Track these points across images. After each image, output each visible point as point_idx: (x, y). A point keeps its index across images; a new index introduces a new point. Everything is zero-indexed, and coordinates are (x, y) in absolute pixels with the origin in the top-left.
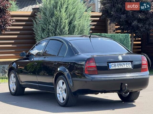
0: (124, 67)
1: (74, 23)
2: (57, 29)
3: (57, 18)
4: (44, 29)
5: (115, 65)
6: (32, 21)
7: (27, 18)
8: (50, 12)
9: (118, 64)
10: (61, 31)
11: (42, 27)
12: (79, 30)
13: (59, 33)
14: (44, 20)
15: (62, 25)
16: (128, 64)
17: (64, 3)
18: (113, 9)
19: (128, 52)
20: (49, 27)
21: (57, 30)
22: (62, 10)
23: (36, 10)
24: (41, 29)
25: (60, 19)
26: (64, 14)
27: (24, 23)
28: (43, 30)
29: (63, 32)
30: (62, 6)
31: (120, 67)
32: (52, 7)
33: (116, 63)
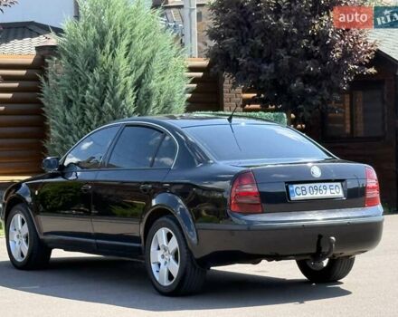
1: (150, 85)
2: (106, 100)
3: (104, 73)
4: (71, 101)
6: (37, 80)
7: (23, 72)
8: (86, 57)
10: (116, 105)
11: (65, 95)
12: (162, 102)
13: (109, 111)
14: (70, 77)
15: (117, 90)
17: (121, 35)
18: (242, 51)
19: (327, 157)
20: (86, 96)
21: (107, 103)
22: (117, 50)
23: (47, 52)
24: (62, 101)
25: (112, 73)
26: (122, 63)
27: (16, 85)
28: (69, 103)
29: (122, 109)
30: (116, 42)
32: (92, 43)
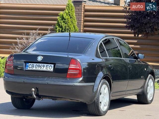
0: (42, 69)
5: (33, 65)
9: (37, 65)
16: (49, 66)
31: (38, 69)
33: (35, 64)
